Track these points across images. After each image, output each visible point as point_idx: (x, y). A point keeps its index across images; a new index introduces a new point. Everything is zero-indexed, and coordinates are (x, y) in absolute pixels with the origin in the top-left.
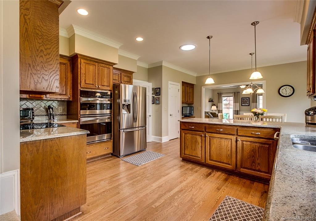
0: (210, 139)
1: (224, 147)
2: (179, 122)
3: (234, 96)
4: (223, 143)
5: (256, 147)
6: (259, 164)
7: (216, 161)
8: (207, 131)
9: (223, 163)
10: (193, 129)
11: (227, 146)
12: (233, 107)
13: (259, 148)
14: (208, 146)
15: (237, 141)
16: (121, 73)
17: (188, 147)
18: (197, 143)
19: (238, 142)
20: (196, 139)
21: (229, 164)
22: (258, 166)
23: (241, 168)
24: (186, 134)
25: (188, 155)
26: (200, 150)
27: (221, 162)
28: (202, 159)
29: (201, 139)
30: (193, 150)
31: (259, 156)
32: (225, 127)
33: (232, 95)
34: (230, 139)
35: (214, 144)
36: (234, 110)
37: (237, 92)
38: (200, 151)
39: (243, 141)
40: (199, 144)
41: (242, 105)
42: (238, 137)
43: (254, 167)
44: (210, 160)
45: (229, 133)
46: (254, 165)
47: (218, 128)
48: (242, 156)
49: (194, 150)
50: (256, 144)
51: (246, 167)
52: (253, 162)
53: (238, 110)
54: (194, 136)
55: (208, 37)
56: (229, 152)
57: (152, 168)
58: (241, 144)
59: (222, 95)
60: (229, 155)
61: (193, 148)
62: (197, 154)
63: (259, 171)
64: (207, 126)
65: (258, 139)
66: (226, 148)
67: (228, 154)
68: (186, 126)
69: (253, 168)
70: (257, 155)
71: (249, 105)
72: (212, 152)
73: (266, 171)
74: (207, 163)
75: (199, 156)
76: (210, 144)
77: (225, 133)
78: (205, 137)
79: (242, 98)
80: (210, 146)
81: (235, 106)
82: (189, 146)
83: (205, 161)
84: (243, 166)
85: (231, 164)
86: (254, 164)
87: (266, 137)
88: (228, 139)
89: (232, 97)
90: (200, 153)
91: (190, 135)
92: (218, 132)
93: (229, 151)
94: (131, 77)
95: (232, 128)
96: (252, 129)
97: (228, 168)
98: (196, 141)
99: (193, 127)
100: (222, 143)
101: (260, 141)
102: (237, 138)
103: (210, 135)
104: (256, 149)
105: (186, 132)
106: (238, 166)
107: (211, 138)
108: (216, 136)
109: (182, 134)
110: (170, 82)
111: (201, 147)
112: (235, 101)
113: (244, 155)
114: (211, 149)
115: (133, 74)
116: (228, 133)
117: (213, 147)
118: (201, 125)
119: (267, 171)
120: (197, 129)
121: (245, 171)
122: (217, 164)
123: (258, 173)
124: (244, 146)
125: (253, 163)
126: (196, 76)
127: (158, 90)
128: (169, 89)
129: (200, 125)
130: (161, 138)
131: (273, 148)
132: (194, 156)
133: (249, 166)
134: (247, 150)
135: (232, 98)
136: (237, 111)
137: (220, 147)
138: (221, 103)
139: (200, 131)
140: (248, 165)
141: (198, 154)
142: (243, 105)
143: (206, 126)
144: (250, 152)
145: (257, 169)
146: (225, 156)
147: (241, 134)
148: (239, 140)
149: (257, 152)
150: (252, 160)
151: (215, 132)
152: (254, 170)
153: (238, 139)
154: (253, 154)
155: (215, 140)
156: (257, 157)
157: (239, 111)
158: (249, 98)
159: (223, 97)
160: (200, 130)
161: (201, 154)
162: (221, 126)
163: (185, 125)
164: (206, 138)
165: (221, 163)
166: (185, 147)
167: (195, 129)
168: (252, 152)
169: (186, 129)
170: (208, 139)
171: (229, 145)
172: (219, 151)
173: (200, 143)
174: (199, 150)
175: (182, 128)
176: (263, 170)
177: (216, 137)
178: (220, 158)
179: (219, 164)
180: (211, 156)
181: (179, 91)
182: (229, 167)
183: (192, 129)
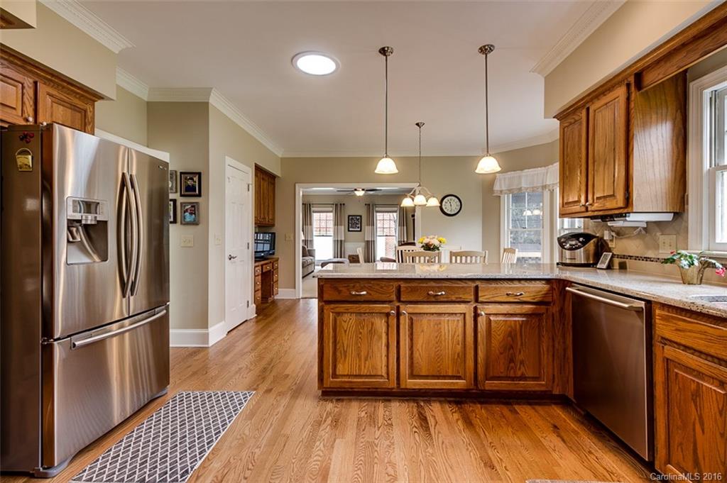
0: (411, 320)
1: (447, 334)
2: (317, 279)
3: (334, 211)
4: (446, 325)
5: (516, 326)
6: (522, 362)
7: (426, 377)
8: (402, 299)
9: (445, 377)
10: (363, 299)
11: (455, 332)
12: (332, 235)
13: (521, 326)
14: (405, 340)
15: (476, 316)
16: (35, 83)
17: (345, 352)
18: (376, 337)
19: (480, 319)
20: (372, 324)
21: (459, 378)
22: (520, 369)
23: (487, 380)
24: (339, 314)
25: (348, 375)
26: (383, 356)
27: (438, 377)
28: (388, 379)
29: (387, 323)
30: (363, 358)
31: (522, 343)
32: (448, 284)
33: (331, 209)
34: (461, 314)
35: (423, 331)
36: (335, 241)
37: (341, 204)
38: (384, 359)
39: (490, 314)
40: (380, 337)
41: (349, 231)
42: (479, 306)
43: (512, 371)
44: (413, 376)
45: (459, 300)
46: (512, 368)
47: (433, 288)
48: (487, 350)
49: (366, 360)
50: (517, 319)
51: (498, 375)
52: (512, 361)
53: (343, 239)
54: (366, 317)
55: (383, 51)
56: (459, 348)
57: (248, 473)
58: (485, 323)
59: (313, 209)
60: (458, 354)
61: (362, 353)
62: (374, 367)
63: (523, 378)
64: (403, 285)
65: (519, 306)
66: (453, 337)
67: (457, 352)
68: (340, 292)
69: (512, 374)
70: (519, 343)
71: (361, 231)
72: (416, 355)
73: (535, 376)
74: (403, 386)
75: (380, 373)
76: (411, 334)
77: (450, 299)
78: (398, 314)
79: (349, 216)
80: (411, 339)
81: (336, 232)
82: (350, 351)
83: (398, 383)
84: (491, 374)
85: (463, 376)
86: (512, 365)
87: (534, 299)
88: (456, 314)
89: (332, 214)
90: (384, 363)
91: (354, 317)
92: (434, 300)
93: (459, 344)
94: (89, 114)
95: (465, 285)
96: (506, 285)
97: (456, 387)
98: (372, 332)
99: (364, 293)
100: (443, 328)
101: (524, 311)
102: (476, 308)
103: (411, 311)
104: (516, 331)
105: (342, 310)
106: (479, 378)
107: (414, 318)
108: (428, 311)
109: (326, 316)
110: (229, 160)
111: (388, 346)
112: (337, 223)
113: (493, 349)
114: (414, 348)
115: (98, 104)
116: (457, 298)
117: (420, 342)
118: (387, 284)
119: (538, 376)
120: (376, 296)
121: (495, 386)
122: (431, 383)
123: (521, 382)
124: (492, 327)
125: (510, 363)
126: (280, 156)
127: (192, 179)
128: (227, 180)
129: (383, 283)
130: (203, 331)
131: (546, 322)
132: (367, 376)
133: (502, 373)
134: (499, 335)
135: (331, 216)
136: (341, 241)
137: (437, 337)
138: (311, 224)
139: (383, 302)
140: (501, 369)
141: (379, 368)
142: (350, 229)
143: (400, 286)
144: (504, 339)
145: (519, 374)
146: (450, 359)
147: (487, 299)
148: (483, 313)
149: (518, 335)
150: (510, 356)
151: (425, 300)
152: (513, 379)
153: (479, 312)
154: (511, 342)
155: (425, 320)
156: (519, 346)
157: (344, 241)
158: (361, 216)
159: (314, 212)
160: (384, 297)
161: (388, 366)
162: (438, 283)
163: (336, 289)
164: (402, 318)
165: (438, 379)
166: (338, 354)
167: (370, 298)
168: (509, 339)
169: (339, 298)
170: (405, 321)
171: (460, 330)
172: (436, 348)
173: (384, 336)
174: (381, 356)
175: (326, 297)
176: (530, 374)
177: (427, 314)
178: (439, 367)
179: (436, 383)
180: (415, 365)
181: (250, 189)
182: (460, 384)
183: (359, 298)
